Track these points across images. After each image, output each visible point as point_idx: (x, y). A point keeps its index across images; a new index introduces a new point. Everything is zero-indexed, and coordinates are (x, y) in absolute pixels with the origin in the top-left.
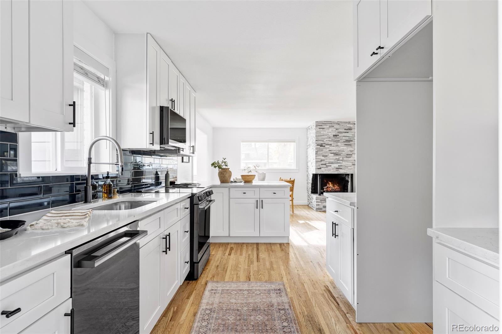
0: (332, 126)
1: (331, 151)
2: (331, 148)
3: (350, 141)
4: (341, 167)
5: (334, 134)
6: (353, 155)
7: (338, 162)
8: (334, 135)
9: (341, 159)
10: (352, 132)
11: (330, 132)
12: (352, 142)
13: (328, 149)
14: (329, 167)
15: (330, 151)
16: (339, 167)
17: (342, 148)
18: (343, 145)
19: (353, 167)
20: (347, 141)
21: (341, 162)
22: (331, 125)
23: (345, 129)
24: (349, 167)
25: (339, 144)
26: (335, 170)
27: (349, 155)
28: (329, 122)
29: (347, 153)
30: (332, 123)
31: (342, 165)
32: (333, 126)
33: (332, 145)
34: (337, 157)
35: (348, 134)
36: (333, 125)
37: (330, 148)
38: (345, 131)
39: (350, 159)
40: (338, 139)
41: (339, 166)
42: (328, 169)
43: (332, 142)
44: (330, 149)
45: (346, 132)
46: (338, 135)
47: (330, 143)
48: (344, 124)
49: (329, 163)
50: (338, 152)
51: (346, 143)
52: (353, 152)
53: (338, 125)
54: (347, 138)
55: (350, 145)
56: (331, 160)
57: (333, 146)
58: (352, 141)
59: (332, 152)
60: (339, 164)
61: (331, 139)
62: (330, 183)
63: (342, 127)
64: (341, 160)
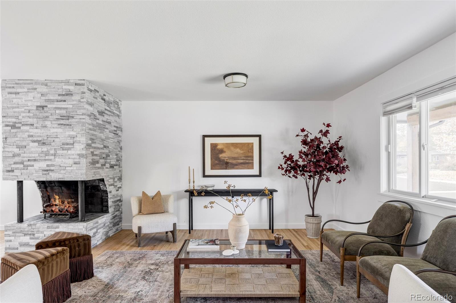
0: (32, 89)
1: (32, 136)
2: (33, 131)
3: (69, 117)
4: (52, 168)
5: (39, 104)
6: (75, 144)
7: (47, 158)
8: (37, 107)
9: (52, 152)
10: (73, 101)
11: (31, 100)
12: (73, 120)
13: (27, 134)
14: (29, 168)
15: (29, 136)
16: (48, 168)
17: (55, 130)
18: (56, 126)
19: (75, 168)
20: (62, 117)
21: (52, 157)
22: (30, 86)
23: (59, 95)
24: (67, 168)
25: (48, 123)
26: (41, 173)
27: (67, 144)
28: (29, 82)
29: (65, 141)
30: (32, 83)
31: (54, 163)
32: (35, 89)
33: (35, 125)
34: (45, 148)
35: (64, 103)
36: (35, 87)
37: (31, 130)
38: (60, 98)
39: (69, 152)
40: (46, 114)
41: (48, 166)
42: (28, 171)
43: (35, 120)
44: (32, 134)
45: (61, 101)
46: (46, 106)
47: (30, 121)
48: (56, 84)
49: (29, 160)
50: (46, 138)
51: (62, 122)
52: (75, 139)
53: (46, 87)
54: (63, 112)
55: (68, 125)
56: (33, 155)
57: (37, 128)
58: (73, 117)
59: (35, 139)
60: (49, 163)
61: (32, 115)
62: (57, 197)
63: (54, 89)
64: (52, 155)
